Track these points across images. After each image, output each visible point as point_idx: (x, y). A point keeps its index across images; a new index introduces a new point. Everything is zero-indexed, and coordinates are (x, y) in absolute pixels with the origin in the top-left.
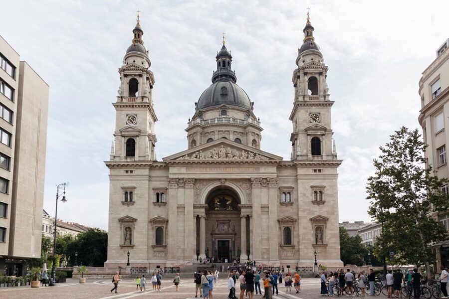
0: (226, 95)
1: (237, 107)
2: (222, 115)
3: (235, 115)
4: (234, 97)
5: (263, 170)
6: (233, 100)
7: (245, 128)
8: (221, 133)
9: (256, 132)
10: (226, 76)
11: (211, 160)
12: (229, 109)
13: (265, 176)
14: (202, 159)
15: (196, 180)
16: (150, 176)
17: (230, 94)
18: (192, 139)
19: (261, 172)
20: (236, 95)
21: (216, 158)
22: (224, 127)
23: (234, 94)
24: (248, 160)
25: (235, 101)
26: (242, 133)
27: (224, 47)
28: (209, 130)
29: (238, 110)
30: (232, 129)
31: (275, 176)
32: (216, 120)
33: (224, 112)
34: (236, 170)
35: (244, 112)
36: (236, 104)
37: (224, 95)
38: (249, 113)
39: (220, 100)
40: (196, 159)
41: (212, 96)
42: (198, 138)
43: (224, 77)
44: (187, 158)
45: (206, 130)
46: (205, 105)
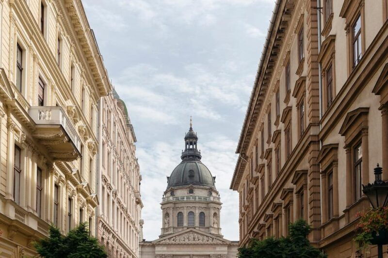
0: (193, 176)
1: (202, 187)
2: (190, 193)
3: (200, 193)
4: (199, 177)
5: (218, 249)
6: (198, 180)
7: (208, 204)
8: (189, 208)
9: (216, 207)
10: (193, 156)
11: (183, 242)
12: (195, 188)
13: (219, 253)
14: (177, 242)
15: (173, 255)
16: (142, 252)
17: (196, 175)
18: (165, 212)
19: (217, 250)
20: (200, 175)
21: (187, 241)
22: (191, 204)
23: (199, 175)
24: (208, 243)
25: (200, 182)
26: (206, 208)
27: (191, 129)
28: (179, 206)
29: (202, 189)
30: (197, 205)
31: (226, 253)
32: (185, 198)
33: (191, 191)
34: (200, 249)
35: (207, 190)
36: (201, 183)
37: (191, 176)
38: (211, 190)
39: (188, 180)
40: (173, 242)
41: (182, 176)
42: (171, 212)
43: (191, 157)
44: (168, 241)
45: (177, 205)
46: (176, 184)
